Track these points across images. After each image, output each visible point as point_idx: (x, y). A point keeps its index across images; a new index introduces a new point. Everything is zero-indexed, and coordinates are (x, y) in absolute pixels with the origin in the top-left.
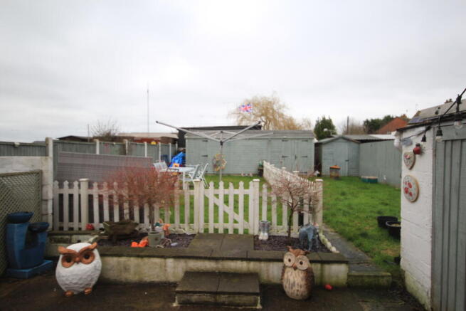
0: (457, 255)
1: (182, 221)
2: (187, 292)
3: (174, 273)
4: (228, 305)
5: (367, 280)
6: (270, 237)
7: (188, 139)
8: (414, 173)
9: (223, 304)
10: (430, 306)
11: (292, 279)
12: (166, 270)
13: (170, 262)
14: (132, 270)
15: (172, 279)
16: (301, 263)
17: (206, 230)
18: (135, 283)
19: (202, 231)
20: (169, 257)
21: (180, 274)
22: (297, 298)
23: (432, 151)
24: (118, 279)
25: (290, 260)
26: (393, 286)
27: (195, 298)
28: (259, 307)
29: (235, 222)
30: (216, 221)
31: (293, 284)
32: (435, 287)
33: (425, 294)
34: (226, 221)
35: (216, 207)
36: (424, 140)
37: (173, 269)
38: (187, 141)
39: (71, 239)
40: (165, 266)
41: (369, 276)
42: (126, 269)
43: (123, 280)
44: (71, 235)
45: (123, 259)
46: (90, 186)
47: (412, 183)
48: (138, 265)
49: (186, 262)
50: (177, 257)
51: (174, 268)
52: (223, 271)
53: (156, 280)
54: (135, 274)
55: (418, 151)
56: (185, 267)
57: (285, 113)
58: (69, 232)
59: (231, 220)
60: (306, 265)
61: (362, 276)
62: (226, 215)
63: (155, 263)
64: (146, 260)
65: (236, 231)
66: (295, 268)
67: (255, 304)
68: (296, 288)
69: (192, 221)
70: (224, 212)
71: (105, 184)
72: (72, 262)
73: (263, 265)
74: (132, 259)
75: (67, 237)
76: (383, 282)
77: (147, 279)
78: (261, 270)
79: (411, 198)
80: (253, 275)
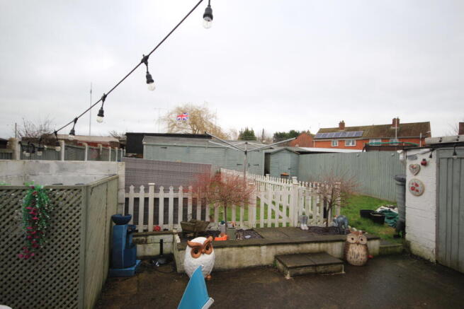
0: (459, 225)
1: (238, 220)
2: (296, 267)
3: (266, 257)
4: (324, 273)
5: (389, 249)
6: (310, 228)
7: (146, 145)
8: (419, 177)
9: (321, 273)
10: (434, 260)
11: (356, 252)
12: (260, 256)
13: (264, 249)
14: (234, 257)
15: (265, 263)
16: (362, 240)
17: (258, 225)
18: (236, 269)
19: (255, 227)
20: (263, 245)
21: (271, 258)
22: (359, 265)
23: (435, 164)
24: (221, 267)
25: (353, 239)
26: (404, 252)
27: (302, 271)
28: (343, 272)
29: (280, 217)
30: (266, 217)
31: (358, 255)
32: (440, 247)
33: (430, 253)
34: (273, 217)
35: (266, 205)
36: (431, 157)
37: (266, 255)
38: (145, 147)
39: (146, 240)
40: (260, 253)
41: (391, 247)
42: (229, 258)
43: (226, 268)
44: (147, 236)
45: (226, 250)
46: (157, 190)
47: (419, 183)
48: (238, 254)
49: (276, 248)
50: (269, 244)
51: (267, 253)
52: (302, 252)
53: (253, 264)
54: (236, 261)
55: (425, 163)
56: (274, 252)
57: (214, 123)
58: (145, 233)
59: (277, 217)
60: (365, 241)
61: (387, 247)
62: (273, 212)
63: (253, 251)
64: (245, 249)
65: (280, 224)
66: (358, 244)
67: (341, 271)
68: (360, 257)
69: (246, 219)
70: (272, 210)
71: (181, 188)
72: (199, 253)
73: (329, 245)
74: (234, 249)
75: (143, 238)
76: (398, 250)
77: (246, 265)
78: (327, 248)
79: (417, 193)
80: (322, 253)
